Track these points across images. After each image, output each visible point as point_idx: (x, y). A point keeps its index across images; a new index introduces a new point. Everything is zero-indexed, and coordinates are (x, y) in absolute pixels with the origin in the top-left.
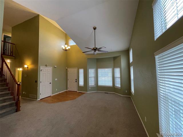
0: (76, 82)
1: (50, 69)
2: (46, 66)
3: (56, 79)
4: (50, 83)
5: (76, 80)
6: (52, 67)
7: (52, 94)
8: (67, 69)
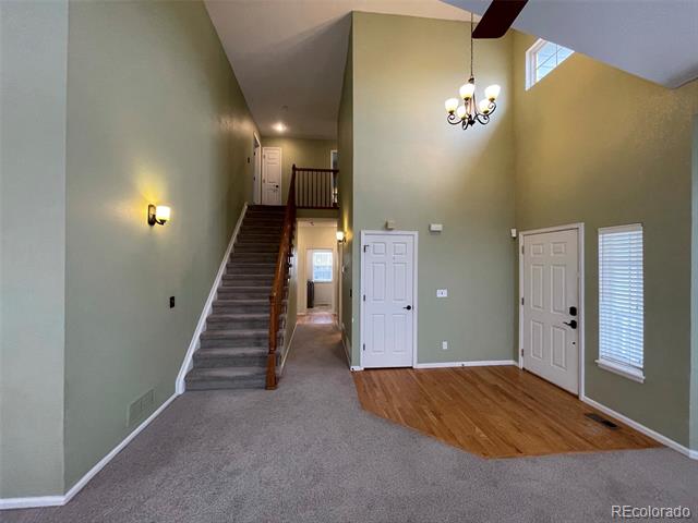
0: (574, 325)
1: (405, 245)
2: (386, 227)
3: (442, 294)
4: (409, 308)
5: (573, 311)
6: (416, 233)
7: (419, 362)
8: (516, 239)
